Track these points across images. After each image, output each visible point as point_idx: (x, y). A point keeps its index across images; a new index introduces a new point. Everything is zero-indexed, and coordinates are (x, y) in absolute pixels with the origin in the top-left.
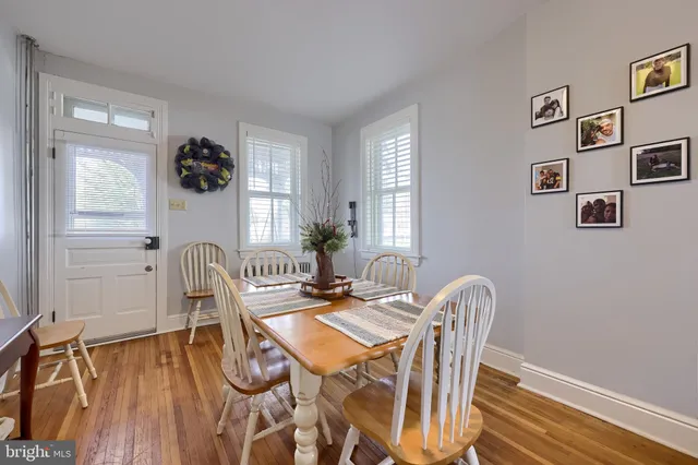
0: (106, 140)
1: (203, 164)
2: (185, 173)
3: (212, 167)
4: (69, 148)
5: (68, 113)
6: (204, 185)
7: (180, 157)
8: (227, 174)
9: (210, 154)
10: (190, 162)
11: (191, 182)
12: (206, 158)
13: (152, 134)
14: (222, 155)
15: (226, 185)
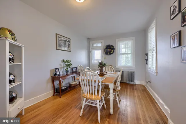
0: (97, 48)
2: (105, 52)
3: (110, 50)
5: (93, 46)
7: (105, 49)
8: (112, 51)
9: (110, 47)
10: (106, 50)
11: (106, 53)
12: (109, 49)
13: (101, 46)
14: (112, 47)
15: (113, 53)
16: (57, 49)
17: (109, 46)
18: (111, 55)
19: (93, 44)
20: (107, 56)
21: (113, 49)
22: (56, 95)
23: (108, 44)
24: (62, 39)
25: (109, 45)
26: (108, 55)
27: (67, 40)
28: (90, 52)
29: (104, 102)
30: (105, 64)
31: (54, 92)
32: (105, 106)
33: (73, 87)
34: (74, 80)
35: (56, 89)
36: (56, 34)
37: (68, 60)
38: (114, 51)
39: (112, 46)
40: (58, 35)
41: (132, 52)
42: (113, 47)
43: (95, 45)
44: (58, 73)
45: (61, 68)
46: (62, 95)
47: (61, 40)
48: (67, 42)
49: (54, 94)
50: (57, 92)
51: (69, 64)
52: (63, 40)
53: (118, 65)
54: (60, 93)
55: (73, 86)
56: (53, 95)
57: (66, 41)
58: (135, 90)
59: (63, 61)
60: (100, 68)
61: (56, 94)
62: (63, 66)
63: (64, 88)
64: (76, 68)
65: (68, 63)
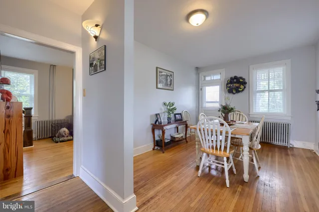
0: (212, 83)
1: (235, 85)
2: (228, 88)
3: (237, 85)
4: (204, 88)
5: (205, 79)
6: (234, 92)
7: (227, 84)
8: (242, 87)
9: (237, 81)
10: (229, 85)
11: (230, 91)
12: (235, 83)
13: (220, 79)
14: (241, 80)
15: (243, 90)
16: (157, 88)
17: (236, 78)
18: (240, 94)
19: (205, 77)
20: (231, 95)
21: (244, 83)
22: (156, 149)
23: (233, 76)
24: (163, 73)
25: (235, 76)
26: (234, 94)
27: (169, 74)
28: (200, 89)
29: (232, 163)
30: (232, 109)
31: (155, 146)
32: (234, 170)
33: (177, 141)
34: (178, 132)
35: (157, 141)
36: (157, 68)
37: (172, 102)
38: (245, 87)
39: (241, 78)
40: (158, 69)
41: (284, 87)
42: (244, 79)
43: (208, 78)
44: (159, 120)
45: (162, 113)
46: (165, 150)
47: (162, 75)
48: (169, 77)
49: (154, 147)
50: (157, 145)
51: (172, 108)
52: (164, 75)
53: (254, 112)
54: (163, 147)
55: (177, 139)
56: (154, 149)
57: (167, 76)
58: (291, 157)
59: (165, 104)
60: (224, 115)
61: (156, 147)
62: (163, 111)
63: (166, 141)
64: (180, 114)
65: (170, 108)
